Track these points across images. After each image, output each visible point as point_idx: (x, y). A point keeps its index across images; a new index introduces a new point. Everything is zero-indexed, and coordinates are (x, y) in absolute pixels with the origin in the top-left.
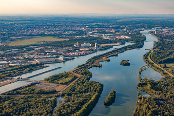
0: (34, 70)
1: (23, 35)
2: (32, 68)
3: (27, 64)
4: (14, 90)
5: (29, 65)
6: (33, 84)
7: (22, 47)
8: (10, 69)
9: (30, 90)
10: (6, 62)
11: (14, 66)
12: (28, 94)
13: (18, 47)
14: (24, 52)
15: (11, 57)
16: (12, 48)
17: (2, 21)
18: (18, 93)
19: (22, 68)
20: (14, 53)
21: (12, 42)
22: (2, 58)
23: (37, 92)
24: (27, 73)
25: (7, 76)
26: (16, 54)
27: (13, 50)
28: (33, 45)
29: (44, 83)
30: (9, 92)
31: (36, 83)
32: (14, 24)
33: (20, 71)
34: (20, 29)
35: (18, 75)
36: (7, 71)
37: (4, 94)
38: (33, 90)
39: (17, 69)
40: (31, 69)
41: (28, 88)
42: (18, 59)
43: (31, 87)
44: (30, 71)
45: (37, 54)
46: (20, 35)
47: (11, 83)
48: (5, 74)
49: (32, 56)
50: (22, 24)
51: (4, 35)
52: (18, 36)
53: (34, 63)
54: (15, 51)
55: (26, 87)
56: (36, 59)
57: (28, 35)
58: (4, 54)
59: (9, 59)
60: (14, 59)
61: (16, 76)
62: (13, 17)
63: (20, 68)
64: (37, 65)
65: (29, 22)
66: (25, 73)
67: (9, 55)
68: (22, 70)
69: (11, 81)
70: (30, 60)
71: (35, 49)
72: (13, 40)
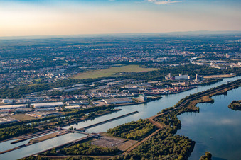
0: (97, 116)
1: (97, 64)
2: (94, 113)
3: (90, 106)
4: (57, 148)
5: (93, 109)
6: (88, 139)
7: (90, 81)
8: (64, 113)
9: (81, 148)
10: (61, 103)
11: (70, 110)
12: (76, 154)
13: (84, 81)
14: (91, 88)
15: (70, 96)
16: (77, 82)
17: (76, 44)
18: (63, 153)
19: (81, 112)
20: (77, 90)
21: (80, 74)
22: (59, 98)
23: (90, 151)
24: (86, 120)
25: (56, 125)
26: (79, 91)
27: (77, 85)
28: (106, 78)
29: (105, 138)
30: (50, 150)
31: (93, 137)
32: (91, 48)
34: (96, 54)
35: (73, 124)
36: (59, 117)
37: (41, 154)
38: (86, 148)
39: (73, 114)
40: (93, 115)
41: (78, 145)
42: (80, 99)
43: (84, 144)
44: (92, 117)
45: (109, 92)
46: (93, 64)
47: (57, 136)
48: (55, 121)
49: (100, 94)
50: (101, 48)
51: (72, 64)
52: (90, 65)
53: (100, 104)
54: (78, 87)
55: (77, 143)
56: (105, 98)
57: (104, 64)
58: (63, 91)
59: (68, 98)
60: (74, 99)
61: (69, 124)
62: (91, 39)
63: (78, 113)
64: (104, 107)
65: (112, 45)
66: (84, 121)
67: (69, 93)
68: (80, 116)
69: (58, 133)
70: (96, 100)
71: (108, 84)
72: (81, 71)
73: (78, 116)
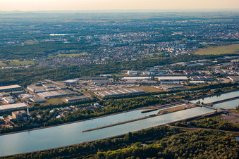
0: (223, 93)
1: (218, 40)
2: (220, 89)
3: (215, 83)
4: (187, 120)
5: (218, 85)
6: (217, 114)
7: (213, 57)
8: (190, 88)
9: (210, 122)
10: (185, 78)
11: (195, 85)
12: (206, 128)
13: (206, 57)
14: (214, 64)
15: (193, 71)
16: (199, 57)
17: (193, 19)
18: (193, 125)
19: (206, 87)
20: (200, 66)
21: (201, 50)
22: (182, 72)
23: (220, 126)
24: (213, 95)
25: (183, 98)
26: (203, 66)
27: (199, 61)
28: (230, 55)
29: (234, 114)
30: (181, 121)
31: (222, 113)
32: (209, 23)
33: (203, 92)
34: (215, 30)
35: (199, 98)
36: (185, 91)
37: (173, 124)
38: (216, 123)
39: (199, 89)
40: (219, 91)
41: (208, 119)
42: (204, 74)
43: (213, 118)
44: (218, 93)
45: (233, 69)
46: (214, 40)
47: (186, 109)
48: (181, 95)
49: (224, 71)
50: (220, 23)
51: (191, 39)
52: (210, 41)
53: (226, 81)
54: (201, 63)
55: (206, 117)
56: (230, 75)
57: (225, 40)
58: (186, 66)
59: (192, 73)
60: (198, 74)
61: (195, 99)
63: (203, 88)
64: (230, 84)
65: (232, 20)
66: (210, 96)
67: (192, 68)
68: (206, 92)
69: (186, 106)
70: (221, 77)
71: (232, 61)
72: (202, 47)
73: (204, 91)
